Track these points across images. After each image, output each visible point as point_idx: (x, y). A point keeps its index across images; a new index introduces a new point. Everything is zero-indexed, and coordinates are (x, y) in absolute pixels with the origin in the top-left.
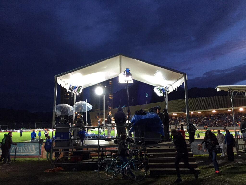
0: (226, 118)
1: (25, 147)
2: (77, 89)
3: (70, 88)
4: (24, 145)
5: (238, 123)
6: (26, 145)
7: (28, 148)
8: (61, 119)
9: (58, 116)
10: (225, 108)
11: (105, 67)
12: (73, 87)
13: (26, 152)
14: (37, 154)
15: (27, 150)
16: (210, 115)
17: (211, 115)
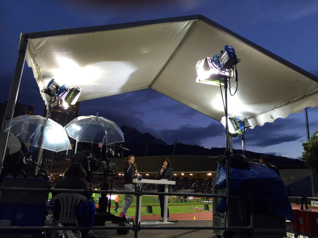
2: (67, 93)
3: (50, 87)
8: (24, 161)
9: (11, 153)
11: (146, 51)
12: (57, 87)
16: (203, 178)
17: (205, 179)
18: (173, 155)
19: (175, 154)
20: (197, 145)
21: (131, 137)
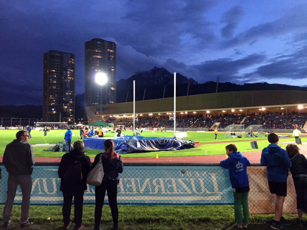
0: (277, 118)
1: (187, 179)
4: (183, 172)
5: (293, 125)
6: (188, 173)
7: (195, 181)
10: (275, 105)
13: (190, 193)
14: (225, 202)
15: (194, 190)
16: (254, 114)
17: (256, 114)
18: (216, 93)
19: (218, 92)
20: (229, 82)
21: (162, 78)
